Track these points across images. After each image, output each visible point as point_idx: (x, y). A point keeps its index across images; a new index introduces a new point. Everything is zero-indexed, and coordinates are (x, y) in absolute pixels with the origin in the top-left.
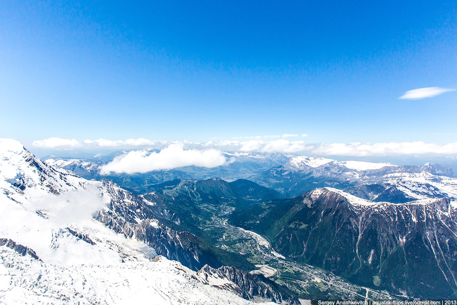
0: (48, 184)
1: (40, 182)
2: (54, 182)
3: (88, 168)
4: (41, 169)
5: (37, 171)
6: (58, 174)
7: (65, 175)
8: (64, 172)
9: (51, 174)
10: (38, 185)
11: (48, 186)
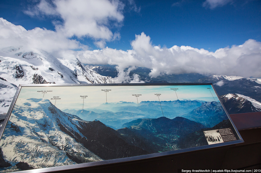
0: (85, 75)
1: (82, 74)
2: (88, 74)
3: (102, 70)
4: (83, 68)
5: (81, 69)
6: (89, 71)
7: (92, 72)
8: (92, 71)
9: (87, 71)
10: (82, 76)
11: (85, 76)
